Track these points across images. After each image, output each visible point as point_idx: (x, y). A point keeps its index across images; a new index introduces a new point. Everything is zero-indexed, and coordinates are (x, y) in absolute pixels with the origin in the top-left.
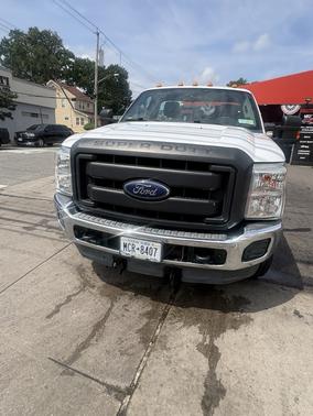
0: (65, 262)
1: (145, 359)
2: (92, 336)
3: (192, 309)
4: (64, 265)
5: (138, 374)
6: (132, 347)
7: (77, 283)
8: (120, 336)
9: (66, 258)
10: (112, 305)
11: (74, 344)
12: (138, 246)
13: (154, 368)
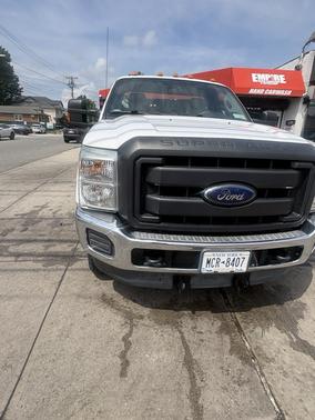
0: (79, 296)
1: (263, 379)
2: (192, 378)
3: (254, 310)
4: (81, 300)
5: (272, 400)
6: (241, 372)
7: (119, 319)
8: (220, 364)
9: (76, 290)
10: (180, 332)
11: (184, 396)
12: (224, 259)
13: (280, 386)
